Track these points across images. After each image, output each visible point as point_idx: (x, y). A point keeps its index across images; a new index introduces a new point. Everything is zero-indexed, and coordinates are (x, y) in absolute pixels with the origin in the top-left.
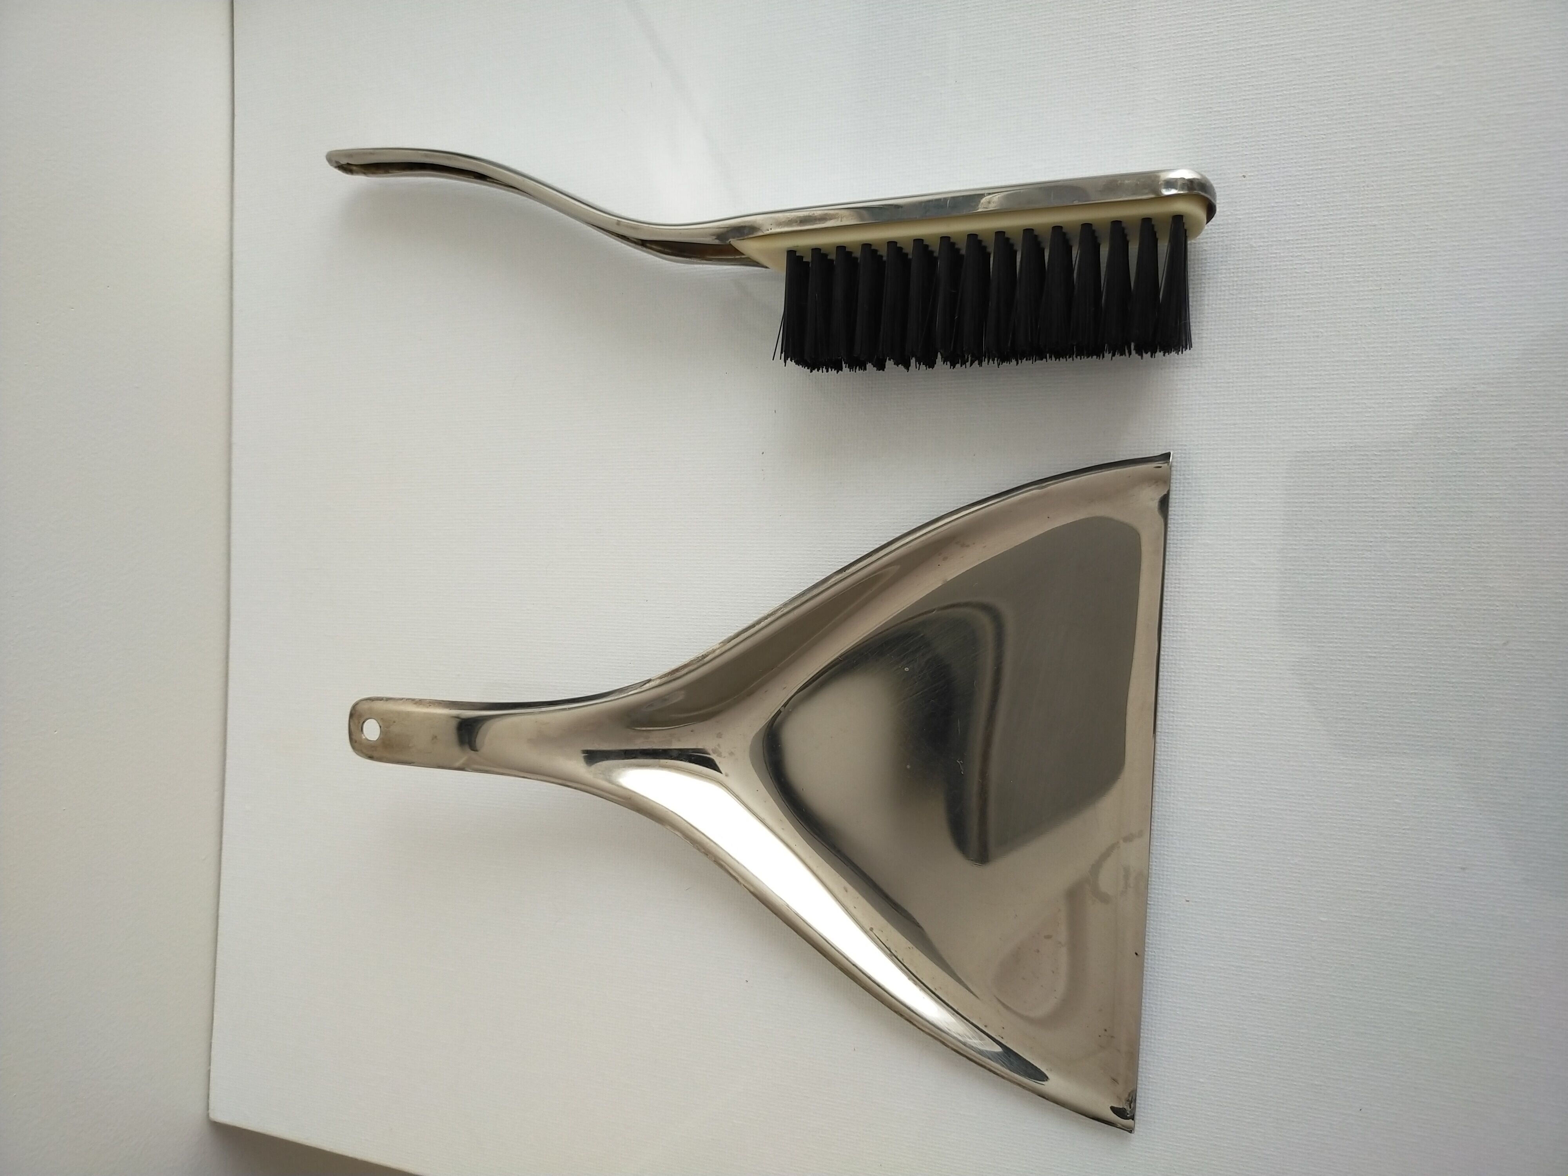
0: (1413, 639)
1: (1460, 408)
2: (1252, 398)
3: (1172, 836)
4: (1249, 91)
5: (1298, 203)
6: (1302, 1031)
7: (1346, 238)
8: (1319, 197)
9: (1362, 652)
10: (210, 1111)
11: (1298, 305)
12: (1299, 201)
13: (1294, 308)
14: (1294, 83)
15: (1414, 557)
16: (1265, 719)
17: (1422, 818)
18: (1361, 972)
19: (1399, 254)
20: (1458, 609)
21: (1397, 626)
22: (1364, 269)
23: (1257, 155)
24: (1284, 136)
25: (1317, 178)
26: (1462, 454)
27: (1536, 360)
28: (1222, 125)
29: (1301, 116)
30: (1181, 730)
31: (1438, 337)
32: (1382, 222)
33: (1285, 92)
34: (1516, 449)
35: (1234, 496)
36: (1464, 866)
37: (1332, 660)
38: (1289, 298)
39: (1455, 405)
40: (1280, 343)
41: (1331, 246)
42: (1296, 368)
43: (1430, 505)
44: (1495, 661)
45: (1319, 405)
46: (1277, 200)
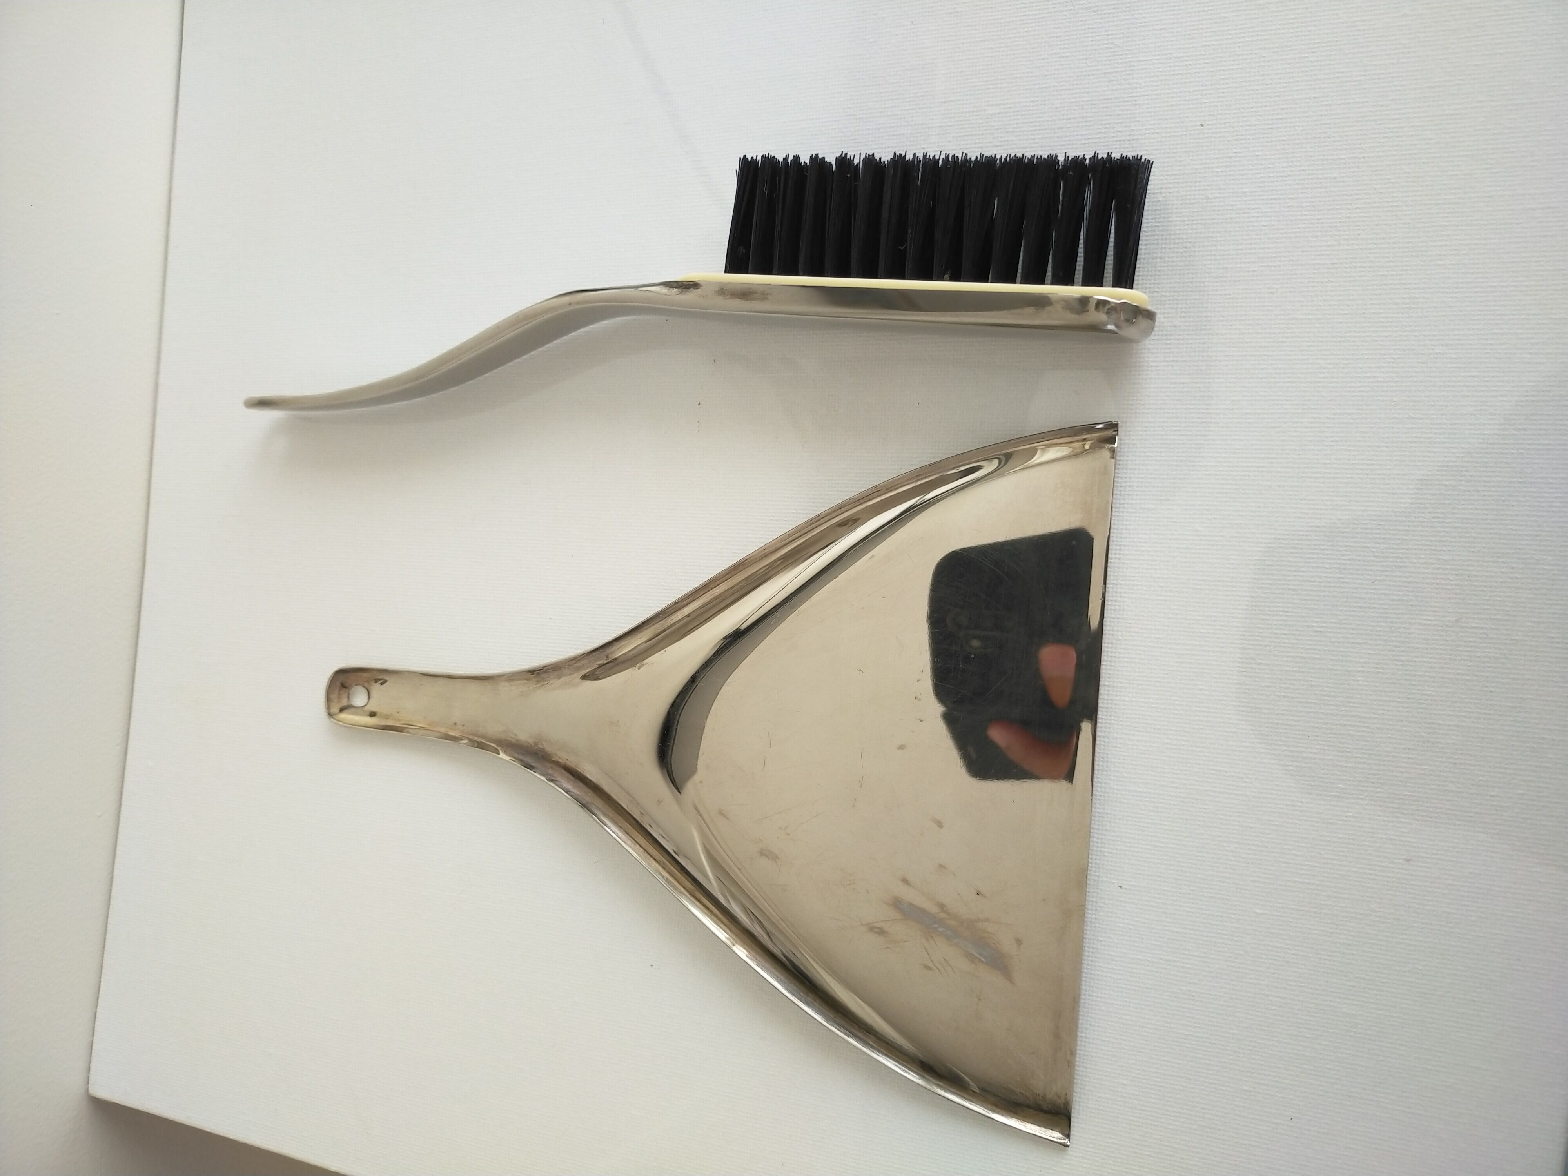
0: (1362, 614)
1: (1417, 370)
2: (1203, 356)
3: (1103, 817)
4: (1210, 36)
5: (1257, 154)
6: (1232, 1031)
7: (1305, 191)
8: (1278, 147)
9: (1308, 626)
10: (89, 1085)
11: (1254, 260)
12: (1258, 151)
13: (1249, 263)
14: (1256, 29)
15: (1365, 526)
16: (1205, 695)
17: (1366, 805)
18: (1297, 970)
19: (1359, 208)
20: (1410, 582)
21: (1345, 600)
22: (1322, 223)
23: (1216, 103)
24: (1244, 84)
25: (1277, 128)
26: (1418, 418)
27: (1498, 322)
28: (1182, 72)
29: (1263, 64)
30: (1116, 704)
31: (1397, 296)
32: (1342, 175)
33: (1247, 39)
34: (1475, 415)
35: (1181, 459)
36: (1408, 858)
37: (1276, 634)
38: (1244, 252)
39: (1412, 367)
40: (1233, 298)
41: (1289, 198)
42: (1249, 325)
43: (1384, 472)
44: (1448, 639)
45: (1272, 364)
46: (1235, 151)
